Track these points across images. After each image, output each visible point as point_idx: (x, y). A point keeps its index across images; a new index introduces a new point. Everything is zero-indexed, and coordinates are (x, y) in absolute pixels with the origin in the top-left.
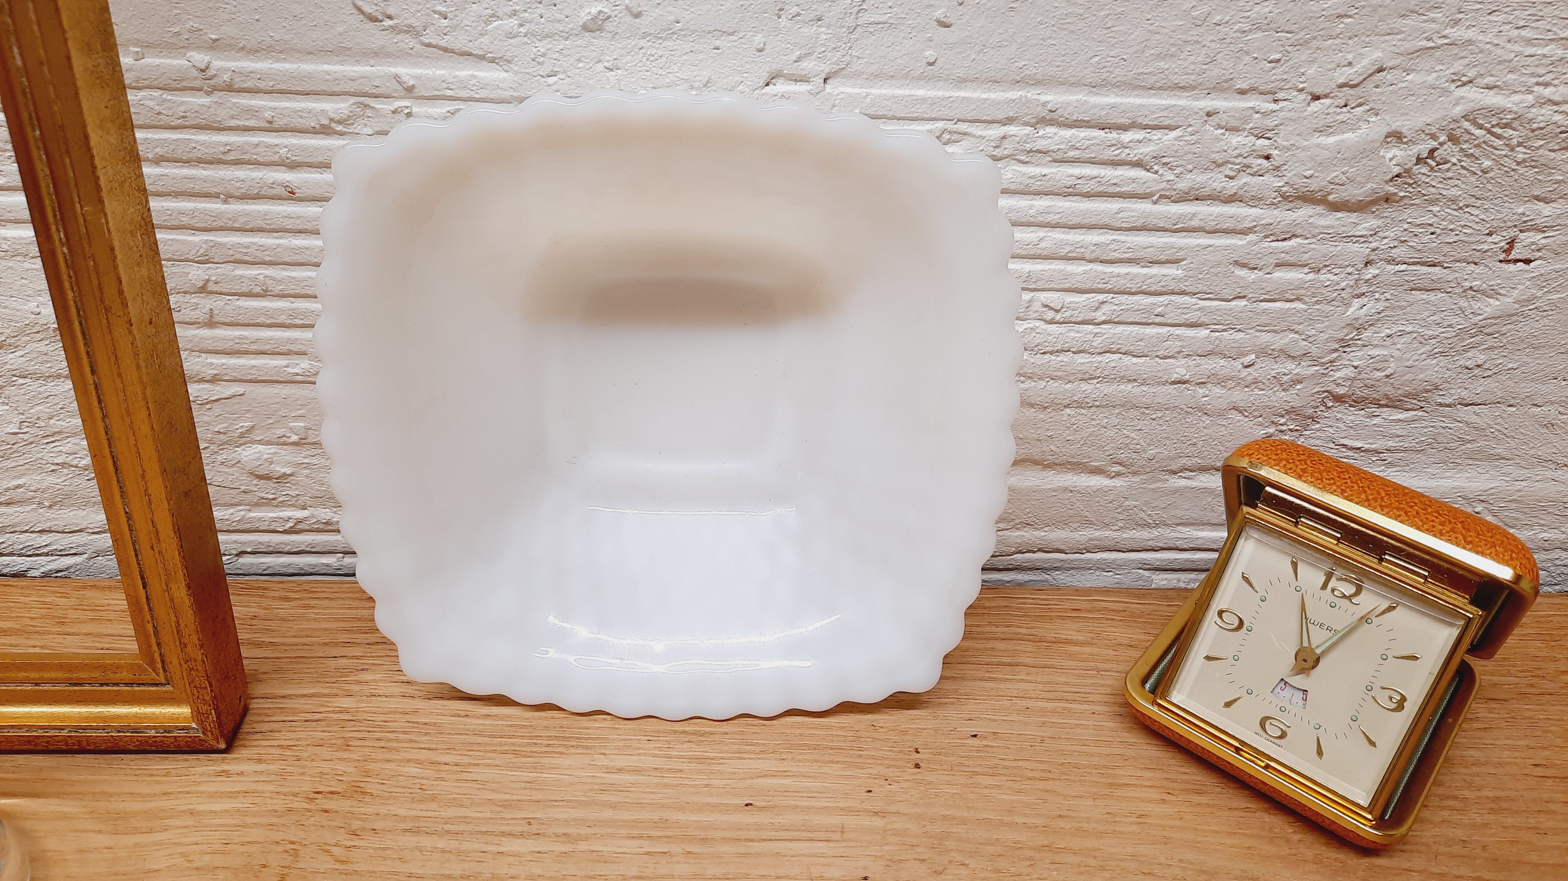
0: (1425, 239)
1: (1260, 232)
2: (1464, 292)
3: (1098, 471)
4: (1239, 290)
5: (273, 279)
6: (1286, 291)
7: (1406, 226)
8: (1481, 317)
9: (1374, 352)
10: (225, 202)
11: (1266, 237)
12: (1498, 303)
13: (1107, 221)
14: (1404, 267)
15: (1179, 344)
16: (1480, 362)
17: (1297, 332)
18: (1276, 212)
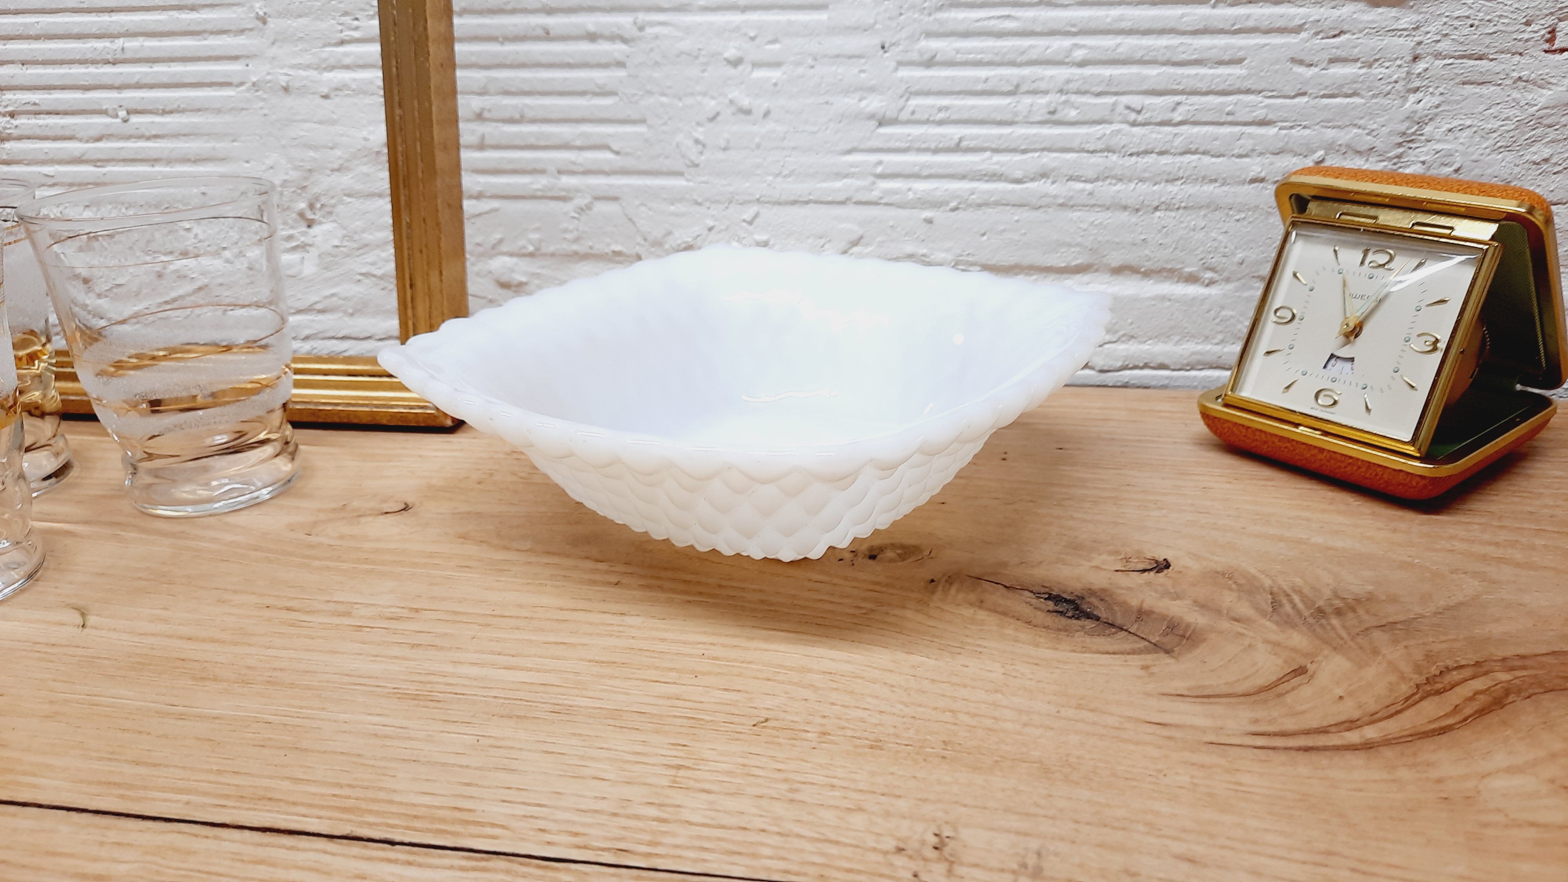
0: (1466, 32)
1: (1311, 29)
2: (1514, 83)
3: (1192, 279)
4: (1299, 86)
5: (529, 106)
6: (1342, 86)
7: (1445, 20)
8: (1536, 108)
9: (1439, 147)
10: (502, 43)
11: (1317, 34)
12: (1550, 92)
13: (1171, 25)
14: (1451, 61)
15: (1252, 142)
16: (1546, 156)
17: (1359, 127)
18: (1322, 10)
